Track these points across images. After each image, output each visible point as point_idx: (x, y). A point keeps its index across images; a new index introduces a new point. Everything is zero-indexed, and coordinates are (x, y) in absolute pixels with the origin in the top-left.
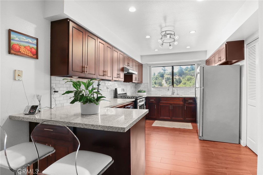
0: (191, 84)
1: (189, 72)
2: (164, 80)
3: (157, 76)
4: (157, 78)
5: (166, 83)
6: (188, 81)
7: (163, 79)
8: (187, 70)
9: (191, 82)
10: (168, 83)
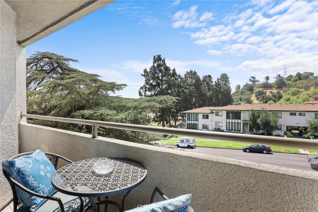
0: (298, 100)
1: (294, 83)
2: (254, 95)
3: (243, 90)
4: (242, 91)
5: (258, 99)
6: (294, 95)
7: (253, 93)
8: (290, 80)
9: (298, 98)
10: (260, 99)
